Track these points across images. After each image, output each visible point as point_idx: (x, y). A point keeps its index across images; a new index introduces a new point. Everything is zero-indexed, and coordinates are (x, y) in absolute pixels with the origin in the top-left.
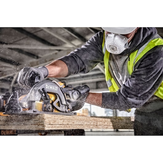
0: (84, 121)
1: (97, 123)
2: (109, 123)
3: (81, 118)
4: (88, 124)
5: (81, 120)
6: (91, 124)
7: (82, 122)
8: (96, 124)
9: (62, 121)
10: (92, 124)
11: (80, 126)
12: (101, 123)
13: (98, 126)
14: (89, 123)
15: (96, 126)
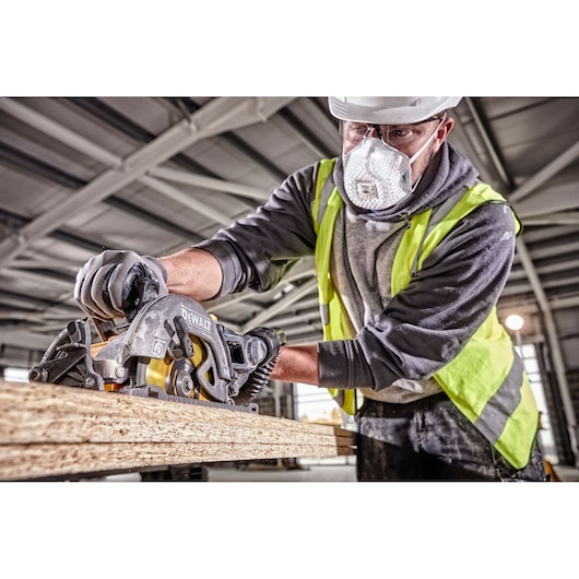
0: (177, 425)
1: (234, 435)
2: (275, 436)
3: (165, 408)
4: (196, 440)
5: (166, 420)
6: (211, 437)
7: (167, 427)
8: (229, 440)
9: (46, 419)
10: (215, 439)
11: (156, 449)
12: (248, 433)
13: (237, 447)
14: (201, 436)
15: (229, 447)
